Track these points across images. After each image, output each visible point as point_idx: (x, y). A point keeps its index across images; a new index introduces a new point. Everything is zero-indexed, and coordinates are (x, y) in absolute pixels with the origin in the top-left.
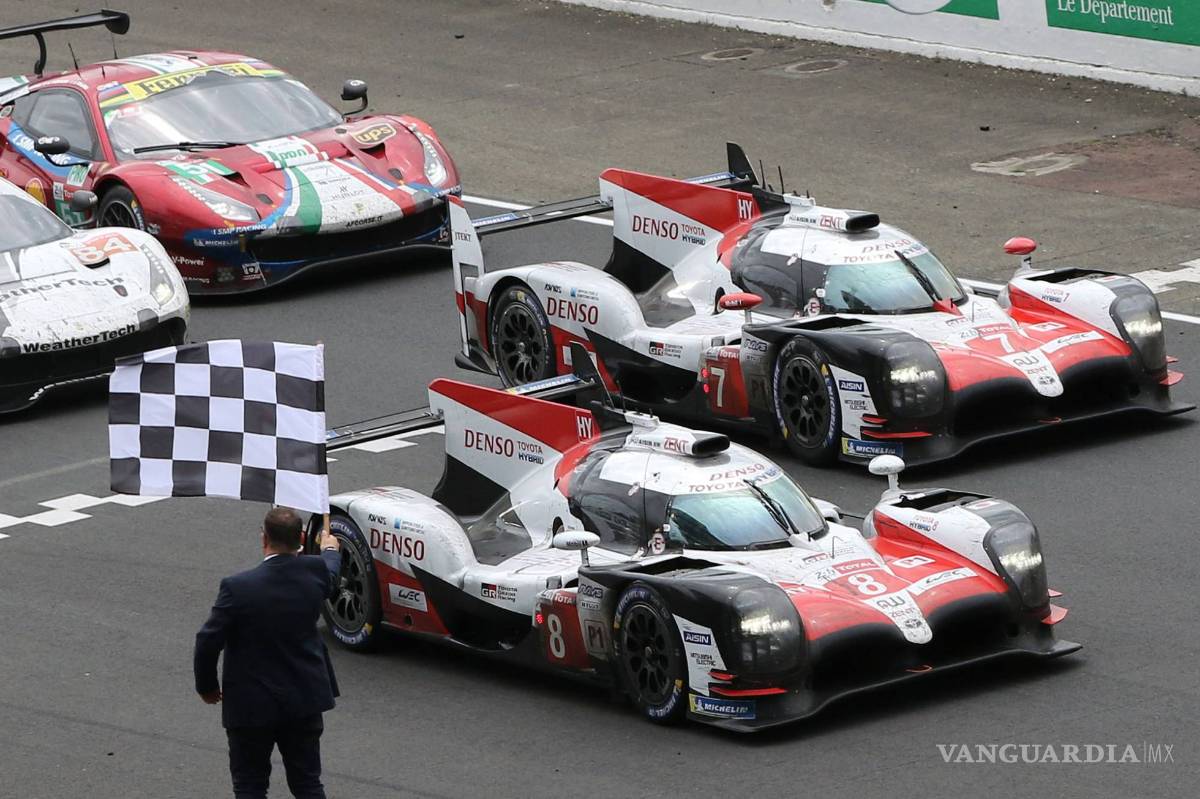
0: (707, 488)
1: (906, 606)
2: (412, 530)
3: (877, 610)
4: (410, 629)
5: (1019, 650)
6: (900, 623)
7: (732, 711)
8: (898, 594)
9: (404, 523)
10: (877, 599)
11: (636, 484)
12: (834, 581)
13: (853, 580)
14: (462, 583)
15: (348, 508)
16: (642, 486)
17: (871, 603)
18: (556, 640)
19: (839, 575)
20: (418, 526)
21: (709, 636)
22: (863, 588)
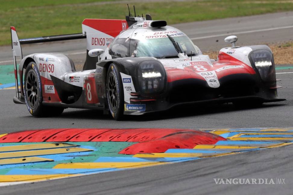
0: (152, 37)
1: (213, 75)
2: (51, 61)
3: (201, 76)
4: (50, 102)
5: (257, 96)
6: (208, 80)
7: (137, 109)
8: (211, 72)
9: (49, 59)
10: (202, 73)
11: (128, 38)
12: (188, 67)
13: (195, 67)
14: (64, 79)
15: (33, 57)
16: (130, 38)
17: (200, 74)
18: (89, 93)
19: (191, 65)
20: (53, 59)
21: (130, 79)
22: (198, 69)
